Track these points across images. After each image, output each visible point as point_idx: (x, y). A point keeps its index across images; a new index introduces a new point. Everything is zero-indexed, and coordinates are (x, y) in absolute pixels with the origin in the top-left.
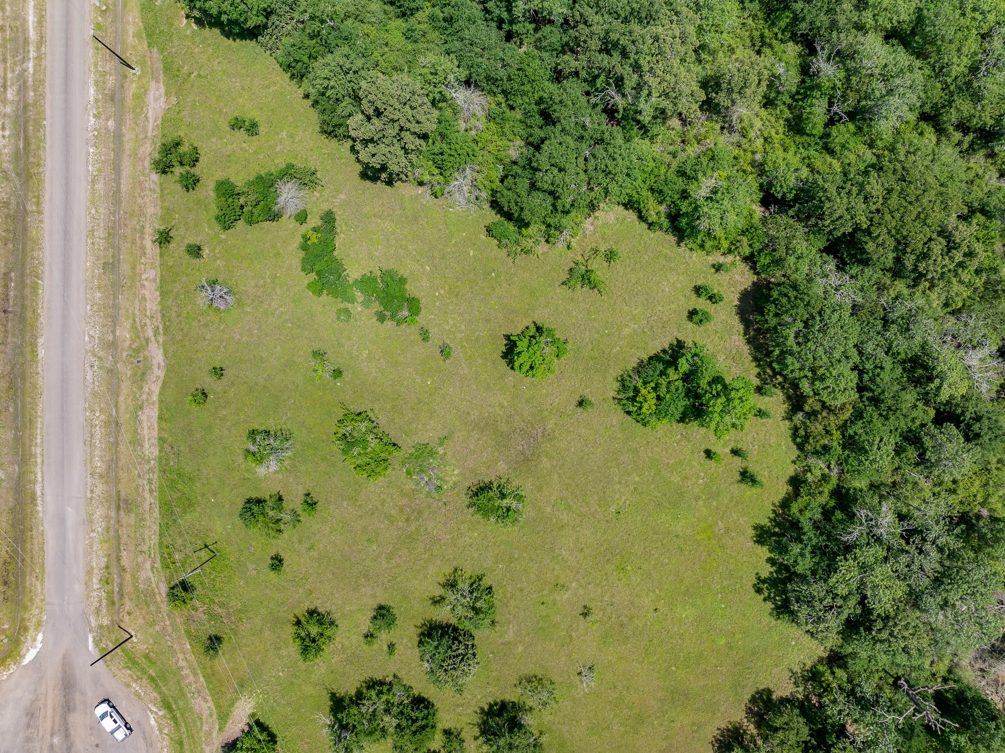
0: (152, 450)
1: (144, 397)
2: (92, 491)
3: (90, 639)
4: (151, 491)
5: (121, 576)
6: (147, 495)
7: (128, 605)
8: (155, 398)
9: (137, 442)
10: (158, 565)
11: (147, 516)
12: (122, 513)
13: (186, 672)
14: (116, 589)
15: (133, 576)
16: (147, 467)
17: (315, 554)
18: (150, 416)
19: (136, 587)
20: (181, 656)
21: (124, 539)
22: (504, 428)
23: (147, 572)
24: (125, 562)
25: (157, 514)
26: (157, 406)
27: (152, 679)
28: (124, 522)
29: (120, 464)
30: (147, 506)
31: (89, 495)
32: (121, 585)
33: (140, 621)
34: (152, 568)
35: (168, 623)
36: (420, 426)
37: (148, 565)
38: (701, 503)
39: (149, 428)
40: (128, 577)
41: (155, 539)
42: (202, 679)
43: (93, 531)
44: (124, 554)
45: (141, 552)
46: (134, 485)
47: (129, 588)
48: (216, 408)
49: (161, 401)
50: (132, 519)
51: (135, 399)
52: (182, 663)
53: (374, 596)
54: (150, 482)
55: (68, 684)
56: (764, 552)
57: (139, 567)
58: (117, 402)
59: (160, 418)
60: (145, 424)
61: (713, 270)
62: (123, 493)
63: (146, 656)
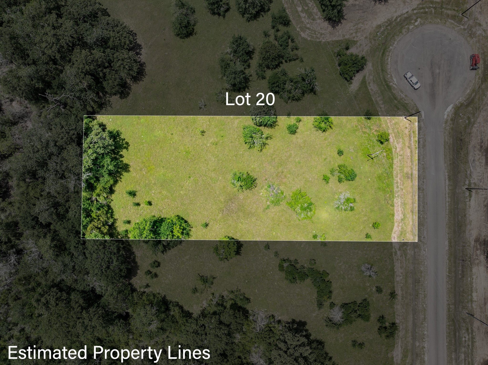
0: (397, 201)
1: (401, 224)
2: (423, 182)
4: (397, 183)
5: (410, 144)
6: (399, 181)
7: (407, 131)
8: (396, 224)
9: (404, 204)
10: (394, 150)
11: (399, 172)
12: (410, 172)
13: (381, 102)
14: (412, 138)
15: (405, 145)
16: (399, 193)
17: (323, 156)
18: (398, 216)
19: (403, 140)
20: (383, 109)
21: (409, 161)
22: (241, 214)
23: (399, 146)
24: (408, 151)
25: (395, 172)
26: (395, 221)
27: (396, 99)
28: (409, 168)
29: (411, 194)
30: (399, 176)
31: (425, 180)
32: (410, 140)
33: (401, 125)
34: (396, 149)
35: (389, 124)
36: (278, 214)
37: (398, 149)
38: (153, 182)
39: (398, 211)
40: (407, 144)
41: (395, 161)
42: (373, 99)
43: (423, 164)
44: (409, 154)
45: (401, 155)
46: (405, 185)
47: (407, 139)
48: (368, 220)
49: (393, 223)
50: (405, 170)
51: (405, 223)
52: (382, 106)
53: (297, 138)
54: (398, 187)
55: (433, 96)
56: (125, 160)
57: (402, 149)
58: (413, 222)
59: (393, 215)
60: (400, 212)
61: (149, 285)
62: (410, 181)
63: (398, 109)
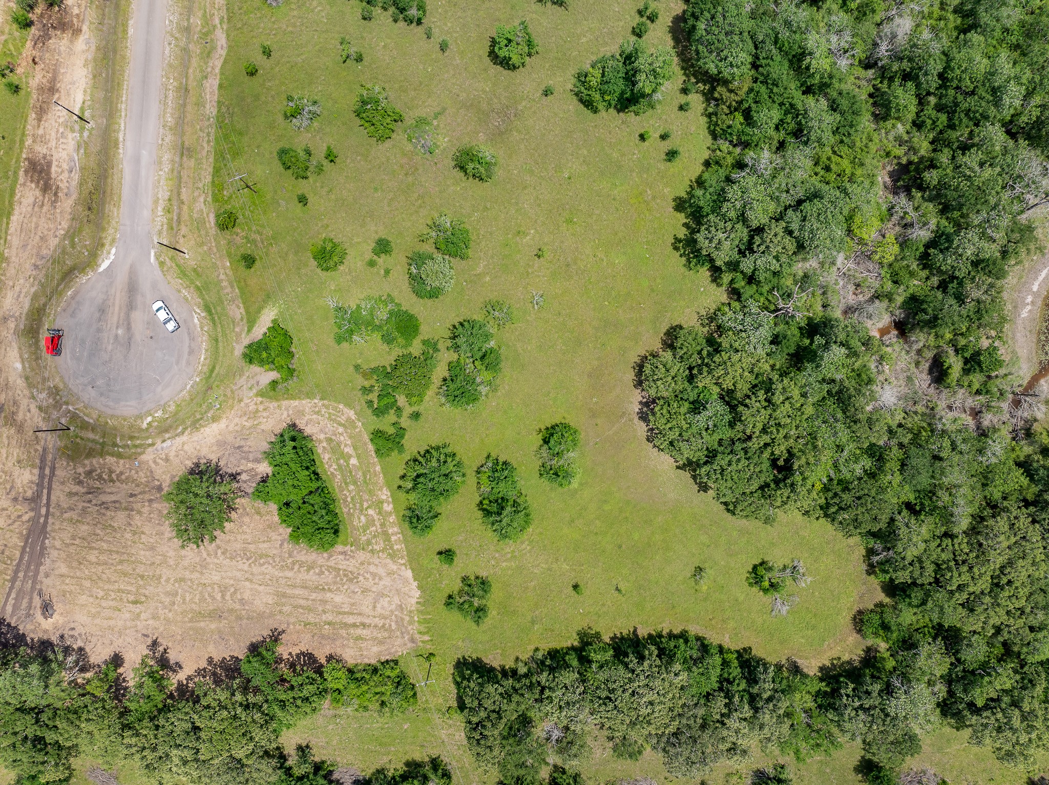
0: (212, 109)
1: (209, 69)
2: (163, 139)
3: (153, 254)
4: (209, 141)
5: (180, 208)
6: (205, 145)
7: (184, 230)
8: (217, 70)
9: (200, 104)
10: (210, 199)
11: (204, 161)
12: (185, 159)
13: (225, 284)
14: (175, 218)
15: (189, 207)
16: (208, 123)
17: (333, 197)
18: (213, 84)
19: (191, 216)
20: (222, 271)
21: (185, 179)
22: (484, 106)
23: (200, 205)
24: (184, 197)
25: (211, 160)
26: (218, 77)
27: (198, 289)
28: (185, 165)
29: (186, 121)
30: (204, 153)
31: (160, 142)
32: (179, 215)
33: (193, 242)
34: (205, 201)
35: (213, 244)
36: (420, 103)
37: (202, 199)
38: (634, 174)
39: (211, 93)
40: (185, 208)
41: (209, 179)
42: (237, 290)
43: (161, 170)
44: (184, 190)
45: (198, 188)
46: (195, 137)
47: (185, 217)
48: (264, 80)
49: (222, 74)
50: (192, 163)
51: (202, 71)
52: (222, 277)
53: (376, 232)
54: (208, 134)
55: (132, 288)
57: (195, 200)
58: (187, 73)
59: (221, 86)
60: (208, 91)
62: (187, 143)
63: (195, 270)
